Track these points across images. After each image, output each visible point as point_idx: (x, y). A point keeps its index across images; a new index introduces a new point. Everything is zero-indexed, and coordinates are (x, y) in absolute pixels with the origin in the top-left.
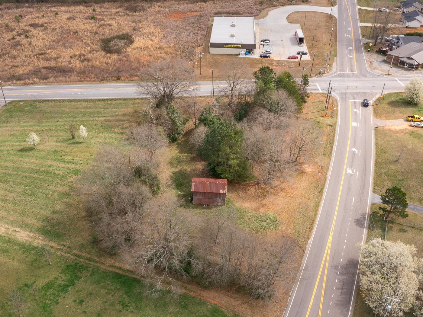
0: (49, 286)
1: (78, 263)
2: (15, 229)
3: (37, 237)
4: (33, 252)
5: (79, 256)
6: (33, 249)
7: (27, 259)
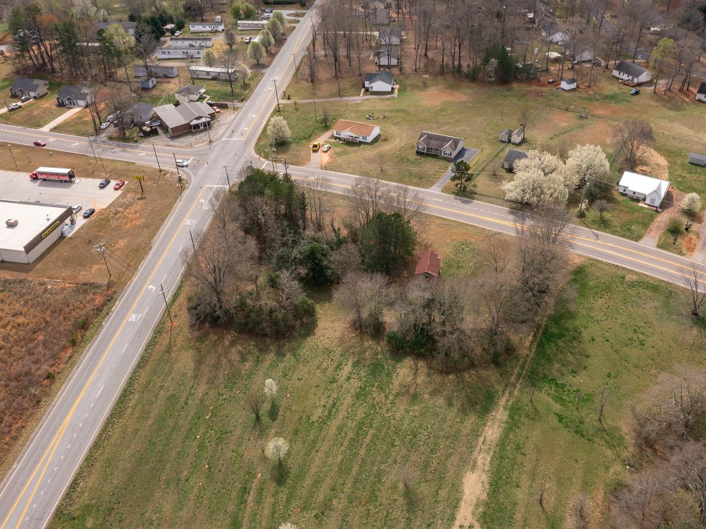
0: (560, 400)
1: (529, 376)
2: (480, 443)
3: (492, 417)
4: (516, 418)
5: (519, 375)
6: (513, 418)
7: (526, 423)
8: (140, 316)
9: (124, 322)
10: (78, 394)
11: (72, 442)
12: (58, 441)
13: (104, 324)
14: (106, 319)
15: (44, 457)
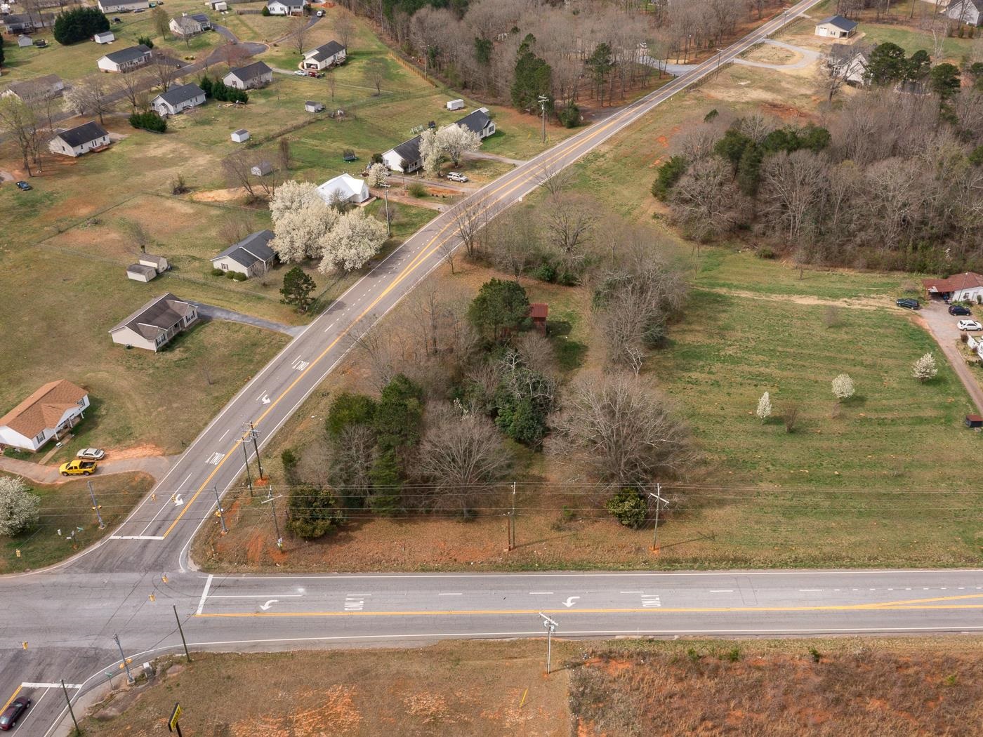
8: (643, 596)
9: (667, 610)
10: (827, 613)
11: (902, 588)
12: (908, 602)
13: (676, 637)
14: (664, 639)
15: (937, 607)
